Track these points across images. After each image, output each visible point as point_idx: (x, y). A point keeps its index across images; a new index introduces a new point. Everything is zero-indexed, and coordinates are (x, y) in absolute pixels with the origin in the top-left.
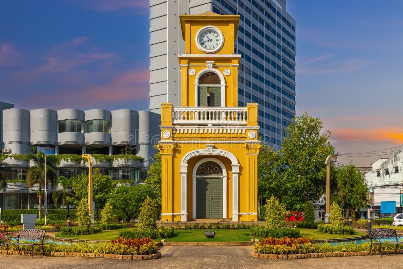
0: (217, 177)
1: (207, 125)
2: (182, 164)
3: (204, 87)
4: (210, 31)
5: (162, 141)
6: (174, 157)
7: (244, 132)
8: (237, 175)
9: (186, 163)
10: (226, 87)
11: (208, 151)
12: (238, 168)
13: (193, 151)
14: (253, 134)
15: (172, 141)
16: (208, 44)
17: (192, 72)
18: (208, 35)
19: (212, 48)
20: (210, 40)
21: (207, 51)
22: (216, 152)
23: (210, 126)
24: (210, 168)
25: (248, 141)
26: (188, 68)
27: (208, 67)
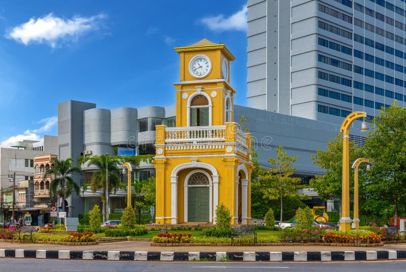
0: (205, 186)
1: (192, 143)
2: (172, 175)
3: (194, 109)
4: (201, 59)
5: (156, 157)
6: (165, 170)
7: (223, 147)
8: (217, 185)
9: (175, 175)
10: (212, 107)
11: (194, 164)
12: (218, 178)
13: (180, 165)
14: (229, 149)
15: (164, 157)
16: (199, 70)
17: (185, 96)
18: (200, 63)
19: (203, 73)
20: (201, 67)
21: (198, 77)
22: (199, 165)
23: (196, 143)
24: (199, 178)
25: (225, 155)
26: (181, 93)
27: (198, 91)
